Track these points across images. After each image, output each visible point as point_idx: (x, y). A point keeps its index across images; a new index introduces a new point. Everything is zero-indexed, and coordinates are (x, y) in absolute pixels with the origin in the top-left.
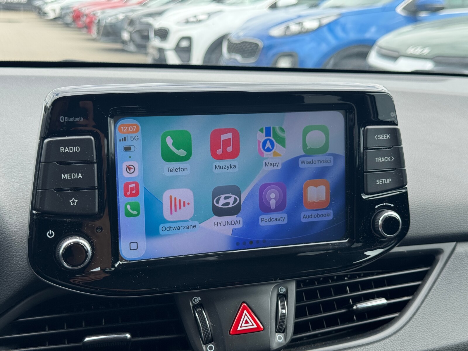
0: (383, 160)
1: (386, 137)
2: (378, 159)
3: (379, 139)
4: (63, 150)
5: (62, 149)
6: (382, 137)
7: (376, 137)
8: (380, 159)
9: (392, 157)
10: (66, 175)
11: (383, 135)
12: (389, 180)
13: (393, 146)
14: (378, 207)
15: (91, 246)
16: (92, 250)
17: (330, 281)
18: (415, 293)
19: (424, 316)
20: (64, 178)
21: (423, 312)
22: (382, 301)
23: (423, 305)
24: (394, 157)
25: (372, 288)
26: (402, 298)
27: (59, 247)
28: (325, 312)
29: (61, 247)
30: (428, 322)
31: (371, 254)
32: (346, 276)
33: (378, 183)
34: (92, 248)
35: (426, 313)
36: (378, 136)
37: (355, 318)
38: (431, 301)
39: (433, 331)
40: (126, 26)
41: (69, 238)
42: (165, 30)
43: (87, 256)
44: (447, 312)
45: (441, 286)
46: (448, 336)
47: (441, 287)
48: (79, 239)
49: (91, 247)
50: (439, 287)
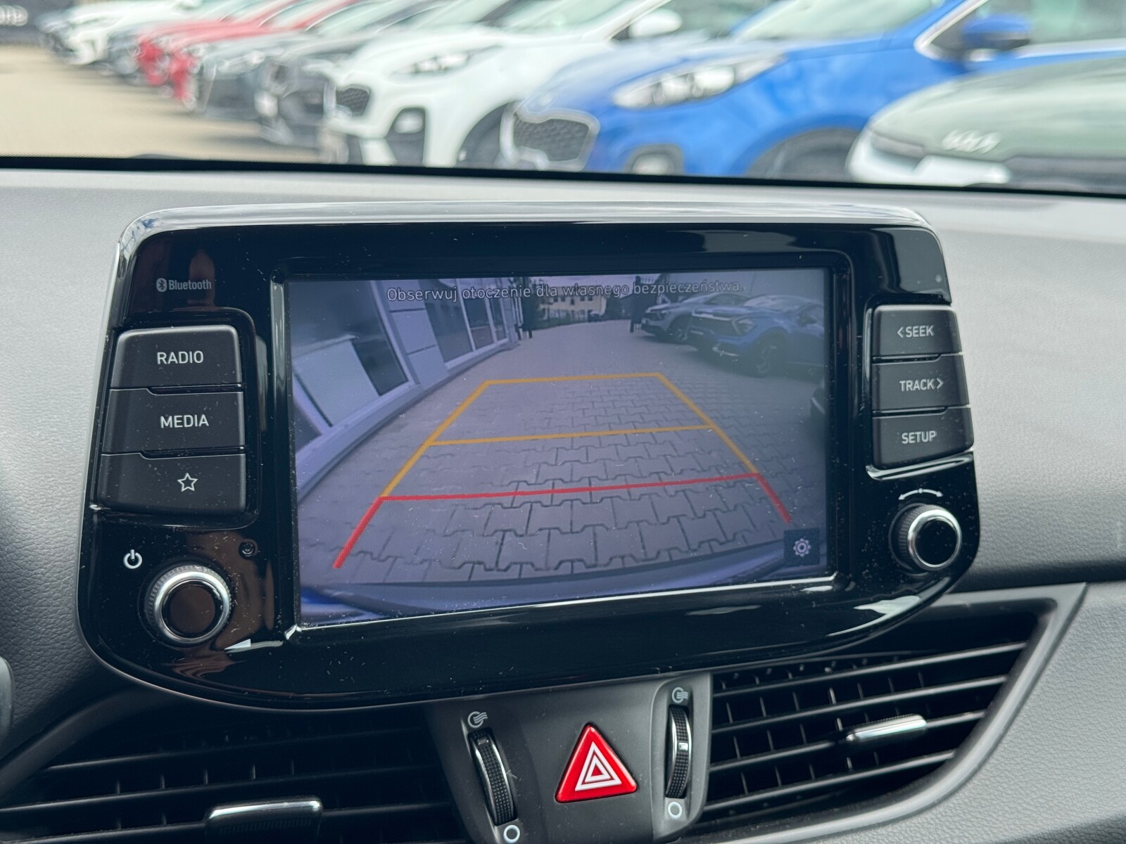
0: (918, 386)
1: (923, 331)
2: (905, 384)
3: (907, 336)
4: (163, 359)
5: (161, 357)
6: (915, 332)
7: (901, 332)
8: (909, 385)
9: (938, 380)
10: (170, 418)
11: (917, 327)
12: (932, 435)
13: (940, 354)
14: (906, 497)
15: (229, 588)
16: (231, 597)
17: (790, 676)
18: (991, 704)
19: (1013, 759)
20: (167, 425)
21: (1010, 749)
22: (915, 723)
23: (1011, 732)
24: (942, 379)
25: (888, 692)
26: (961, 716)
27: (154, 590)
28: (779, 748)
29: (158, 590)
30: (1024, 773)
31: (889, 608)
32: (828, 664)
33: (905, 440)
34: (231, 593)
35: (1018, 750)
36: (905, 329)
37: (849, 763)
38: (1029, 722)
39: (1036, 794)
40: (267, 81)
41: (177, 569)
42: (361, 90)
43: (219, 612)
44: (1067, 749)
45: (1052, 686)
46: (1071, 804)
47: (1052, 688)
48: (202, 572)
49: (229, 591)
50: (1047, 689)
